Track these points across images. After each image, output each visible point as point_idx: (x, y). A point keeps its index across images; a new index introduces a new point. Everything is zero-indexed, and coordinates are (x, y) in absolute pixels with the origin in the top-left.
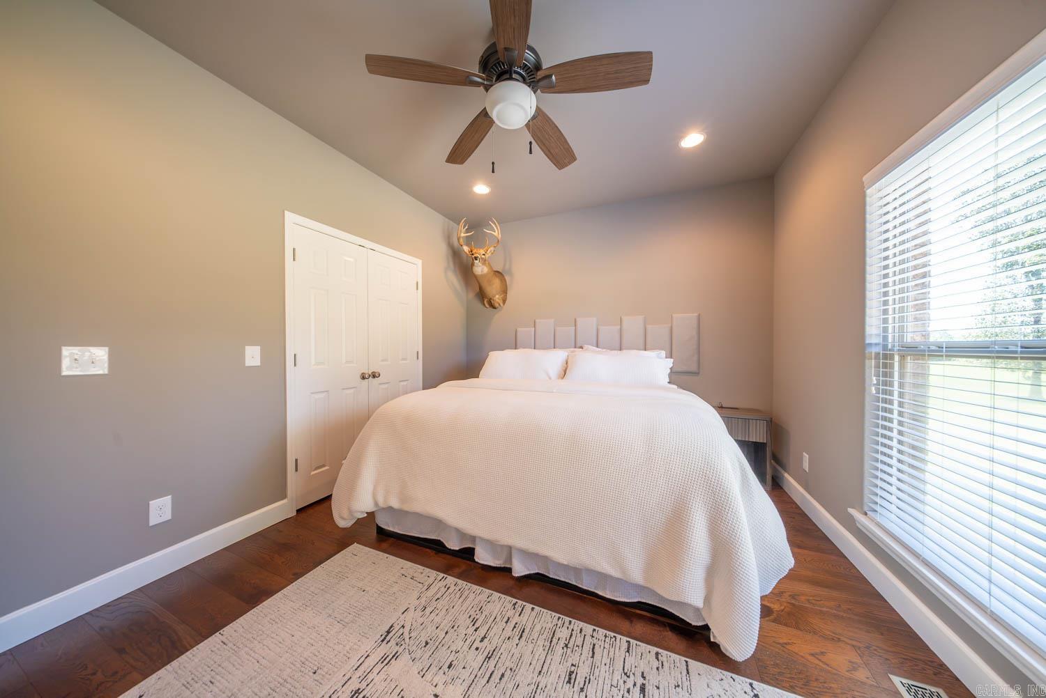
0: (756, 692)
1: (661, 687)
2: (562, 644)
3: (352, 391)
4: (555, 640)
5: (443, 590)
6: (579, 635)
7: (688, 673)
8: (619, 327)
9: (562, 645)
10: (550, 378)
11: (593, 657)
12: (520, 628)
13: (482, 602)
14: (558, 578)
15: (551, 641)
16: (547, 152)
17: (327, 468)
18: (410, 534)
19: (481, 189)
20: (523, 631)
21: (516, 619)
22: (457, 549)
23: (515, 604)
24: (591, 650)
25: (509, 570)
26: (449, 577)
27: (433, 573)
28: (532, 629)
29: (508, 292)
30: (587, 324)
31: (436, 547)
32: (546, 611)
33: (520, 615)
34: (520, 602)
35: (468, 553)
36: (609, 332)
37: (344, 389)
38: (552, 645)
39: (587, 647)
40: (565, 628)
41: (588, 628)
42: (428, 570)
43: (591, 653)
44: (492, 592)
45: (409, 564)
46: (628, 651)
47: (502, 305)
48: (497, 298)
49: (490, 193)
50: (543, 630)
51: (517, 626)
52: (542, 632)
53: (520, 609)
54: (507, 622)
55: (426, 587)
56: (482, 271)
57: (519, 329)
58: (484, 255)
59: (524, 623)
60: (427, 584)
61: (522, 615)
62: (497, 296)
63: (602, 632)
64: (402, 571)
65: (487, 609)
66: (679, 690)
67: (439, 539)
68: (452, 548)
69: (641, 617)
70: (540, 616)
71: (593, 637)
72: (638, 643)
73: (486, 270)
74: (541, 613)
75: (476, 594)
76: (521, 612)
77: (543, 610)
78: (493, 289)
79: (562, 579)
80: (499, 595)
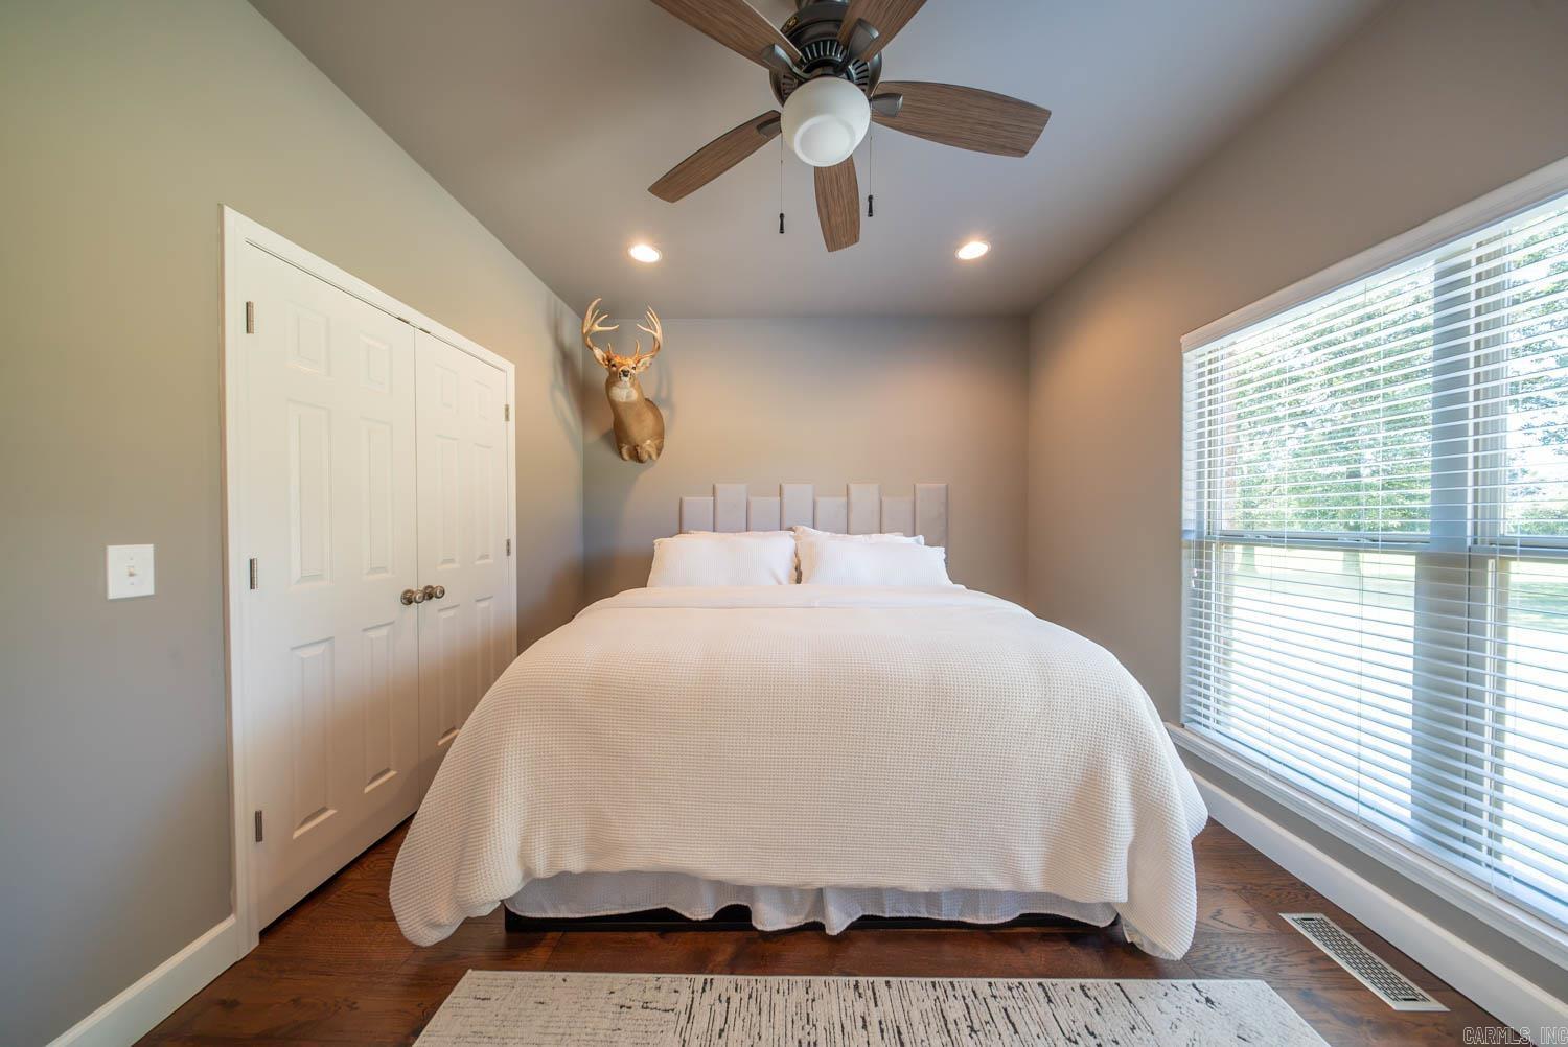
0: (1205, 995)
1: (1119, 1039)
2: (963, 1026)
3: (384, 632)
4: (952, 1027)
5: (720, 1008)
6: (976, 1002)
7: (1130, 1002)
8: (844, 499)
9: (968, 1031)
10: (780, 583)
11: (1016, 1032)
12: (890, 1026)
13: (804, 1006)
14: (898, 915)
15: (948, 1032)
16: (825, 218)
17: (330, 812)
18: (598, 914)
19: (644, 253)
20: (899, 1033)
21: (874, 1017)
22: (711, 916)
23: (856, 987)
24: (1007, 1021)
25: (817, 927)
26: (715, 977)
27: (682, 981)
28: (909, 1022)
29: (665, 436)
30: (799, 495)
31: (664, 922)
32: (908, 979)
33: (876, 1005)
34: (862, 980)
35: (735, 917)
36: (830, 505)
37: (365, 630)
38: (953, 1037)
39: (999, 1018)
40: (951, 998)
41: (981, 984)
42: (667, 978)
43: (1010, 1026)
44: (809, 978)
45: (621, 979)
46: (1050, 1001)
47: (654, 456)
48: (648, 445)
49: (657, 264)
50: (925, 1016)
51: (884, 1026)
52: (927, 1021)
53: (870, 993)
54: (865, 1027)
55: (683, 1017)
56: (627, 397)
57: (686, 499)
58: (634, 368)
59: (892, 1016)
60: (681, 1007)
61: (879, 1003)
62: (649, 442)
63: (1001, 982)
64: (615, 999)
65: (820, 1012)
66: (1137, 1031)
67: (664, 906)
68: (701, 918)
69: (1028, 937)
70: (906, 992)
71: (995, 997)
72: (1054, 981)
73: (635, 396)
74: (904, 984)
75: (784, 993)
76: (875, 998)
77: (903, 979)
78: (641, 430)
79: (906, 915)
80: (823, 978)
